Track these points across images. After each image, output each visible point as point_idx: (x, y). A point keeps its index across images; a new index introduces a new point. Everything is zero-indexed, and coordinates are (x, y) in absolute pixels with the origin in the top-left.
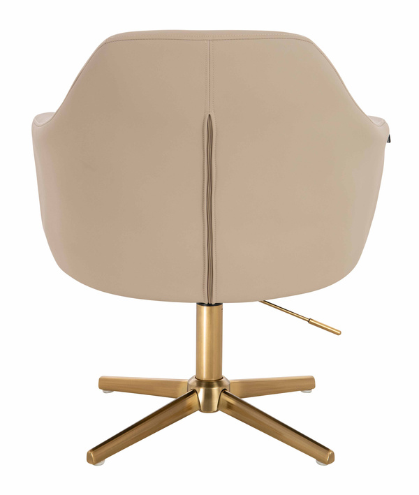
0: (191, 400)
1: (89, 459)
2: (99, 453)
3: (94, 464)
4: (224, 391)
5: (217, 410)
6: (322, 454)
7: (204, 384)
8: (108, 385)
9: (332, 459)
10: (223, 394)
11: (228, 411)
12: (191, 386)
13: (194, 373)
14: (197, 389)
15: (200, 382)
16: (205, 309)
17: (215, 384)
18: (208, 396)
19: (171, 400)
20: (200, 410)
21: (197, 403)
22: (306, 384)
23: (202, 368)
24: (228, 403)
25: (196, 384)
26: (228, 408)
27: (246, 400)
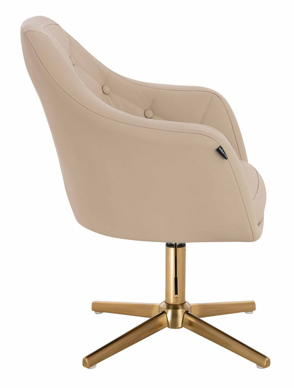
0: (162, 319)
1: (85, 364)
2: (92, 359)
3: (88, 368)
4: (187, 312)
5: (182, 327)
6: (261, 360)
7: (171, 307)
8: (99, 308)
9: (268, 364)
10: (186, 315)
11: (190, 327)
12: (161, 308)
13: (164, 299)
14: (166, 311)
15: (169, 306)
16: (172, 250)
17: (180, 307)
18: (175, 316)
19: (146, 319)
20: (169, 327)
21: (167, 323)
22: (248, 307)
23: (170, 294)
24: (190, 321)
25: (165, 306)
26: (190, 325)
27: (202, 319)
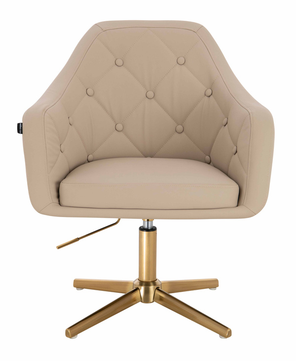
0: (136, 295)
1: (67, 334)
2: (74, 331)
3: (70, 338)
4: (158, 289)
5: (153, 302)
6: (223, 331)
7: (144, 284)
8: (80, 285)
9: (230, 334)
10: (157, 292)
11: (160, 302)
12: (135, 285)
13: (137, 277)
14: (139, 287)
15: (141, 283)
16: (145, 233)
17: (151, 284)
18: (147, 292)
19: (122, 295)
20: (142, 302)
21: (140, 298)
22: (212, 284)
23: (143, 273)
24: (160, 296)
25: (138, 284)
26: (160, 300)
27: (172, 294)
